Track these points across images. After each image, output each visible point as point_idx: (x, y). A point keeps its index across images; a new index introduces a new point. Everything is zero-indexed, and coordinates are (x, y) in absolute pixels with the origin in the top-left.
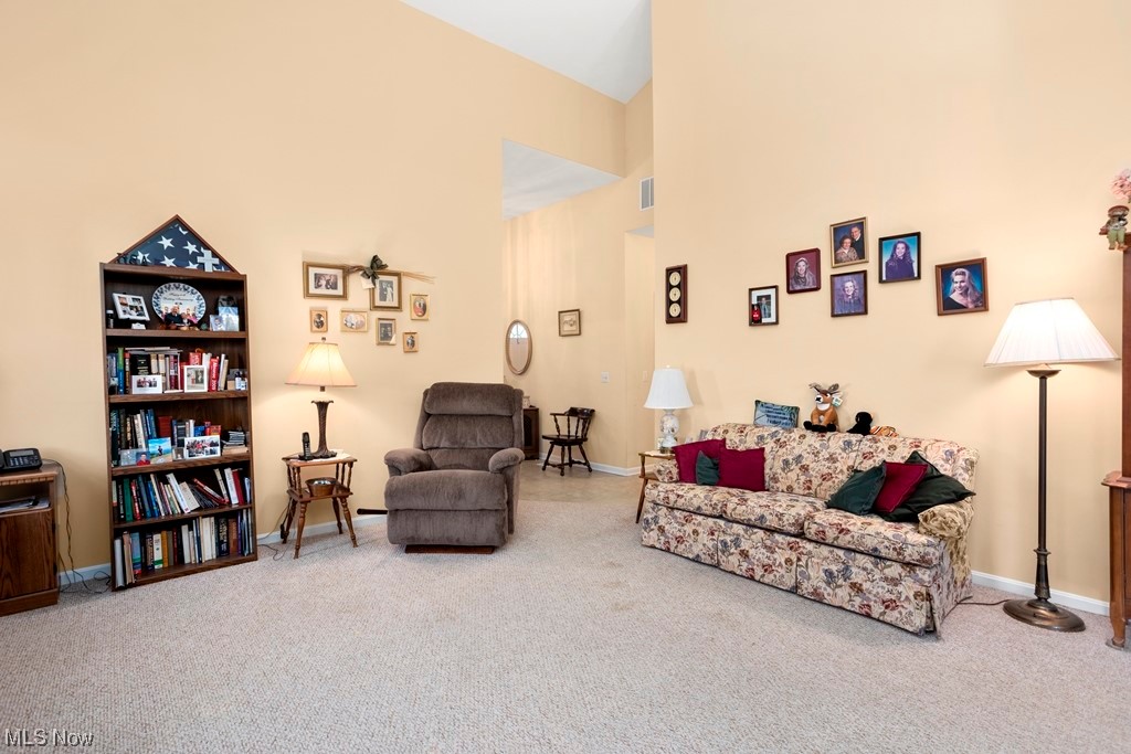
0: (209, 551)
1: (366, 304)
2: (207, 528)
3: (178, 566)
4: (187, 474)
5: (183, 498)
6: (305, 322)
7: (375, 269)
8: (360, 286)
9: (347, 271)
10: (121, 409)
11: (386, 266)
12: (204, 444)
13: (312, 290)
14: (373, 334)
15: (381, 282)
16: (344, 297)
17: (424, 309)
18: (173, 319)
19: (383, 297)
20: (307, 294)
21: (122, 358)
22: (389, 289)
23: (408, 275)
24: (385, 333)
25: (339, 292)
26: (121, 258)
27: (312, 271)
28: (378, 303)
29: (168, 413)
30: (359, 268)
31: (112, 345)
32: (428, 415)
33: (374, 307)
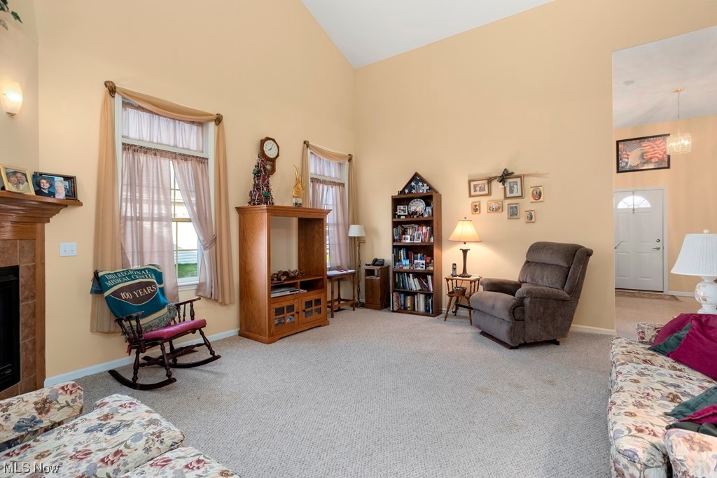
0: (422, 308)
1: (502, 197)
2: (421, 298)
3: (413, 311)
4: (418, 275)
5: (414, 284)
6: (469, 209)
7: (505, 177)
8: (497, 187)
9: (490, 180)
10: (396, 248)
11: (513, 173)
12: (420, 264)
13: (473, 193)
14: (505, 213)
15: (510, 183)
16: (489, 194)
17: (540, 195)
18: (415, 213)
19: (511, 191)
20: (470, 196)
21: (400, 229)
22: (515, 186)
23: (530, 175)
24: (513, 212)
25: (486, 192)
27: (472, 184)
29: (412, 250)
30: (495, 178)
31: (395, 225)
32: (527, 262)
33: (506, 198)
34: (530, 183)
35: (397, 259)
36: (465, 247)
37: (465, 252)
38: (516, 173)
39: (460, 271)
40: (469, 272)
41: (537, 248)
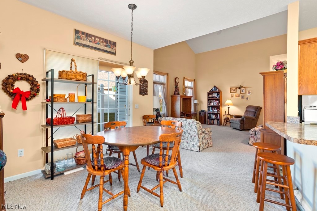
0: (216, 124)
1: (240, 93)
2: (216, 120)
3: (213, 124)
4: (215, 114)
5: (214, 117)
6: (230, 96)
7: (240, 88)
8: (238, 90)
9: (236, 88)
10: (209, 107)
12: (216, 111)
13: (231, 92)
14: (240, 97)
15: (242, 89)
16: (236, 92)
17: (250, 93)
18: (214, 97)
19: (242, 92)
20: (230, 92)
21: (210, 102)
23: (247, 87)
24: (243, 97)
25: (235, 91)
26: (210, 91)
27: (231, 89)
28: (241, 92)
29: (213, 107)
30: (238, 88)
31: (208, 100)
32: (246, 111)
33: (241, 93)
34: (248, 90)
35: (209, 110)
36: (229, 106)
37: (229, 108)
38: (244, 87)
39: (227, 113)
40: (230, 114)
41: (248, 107)
